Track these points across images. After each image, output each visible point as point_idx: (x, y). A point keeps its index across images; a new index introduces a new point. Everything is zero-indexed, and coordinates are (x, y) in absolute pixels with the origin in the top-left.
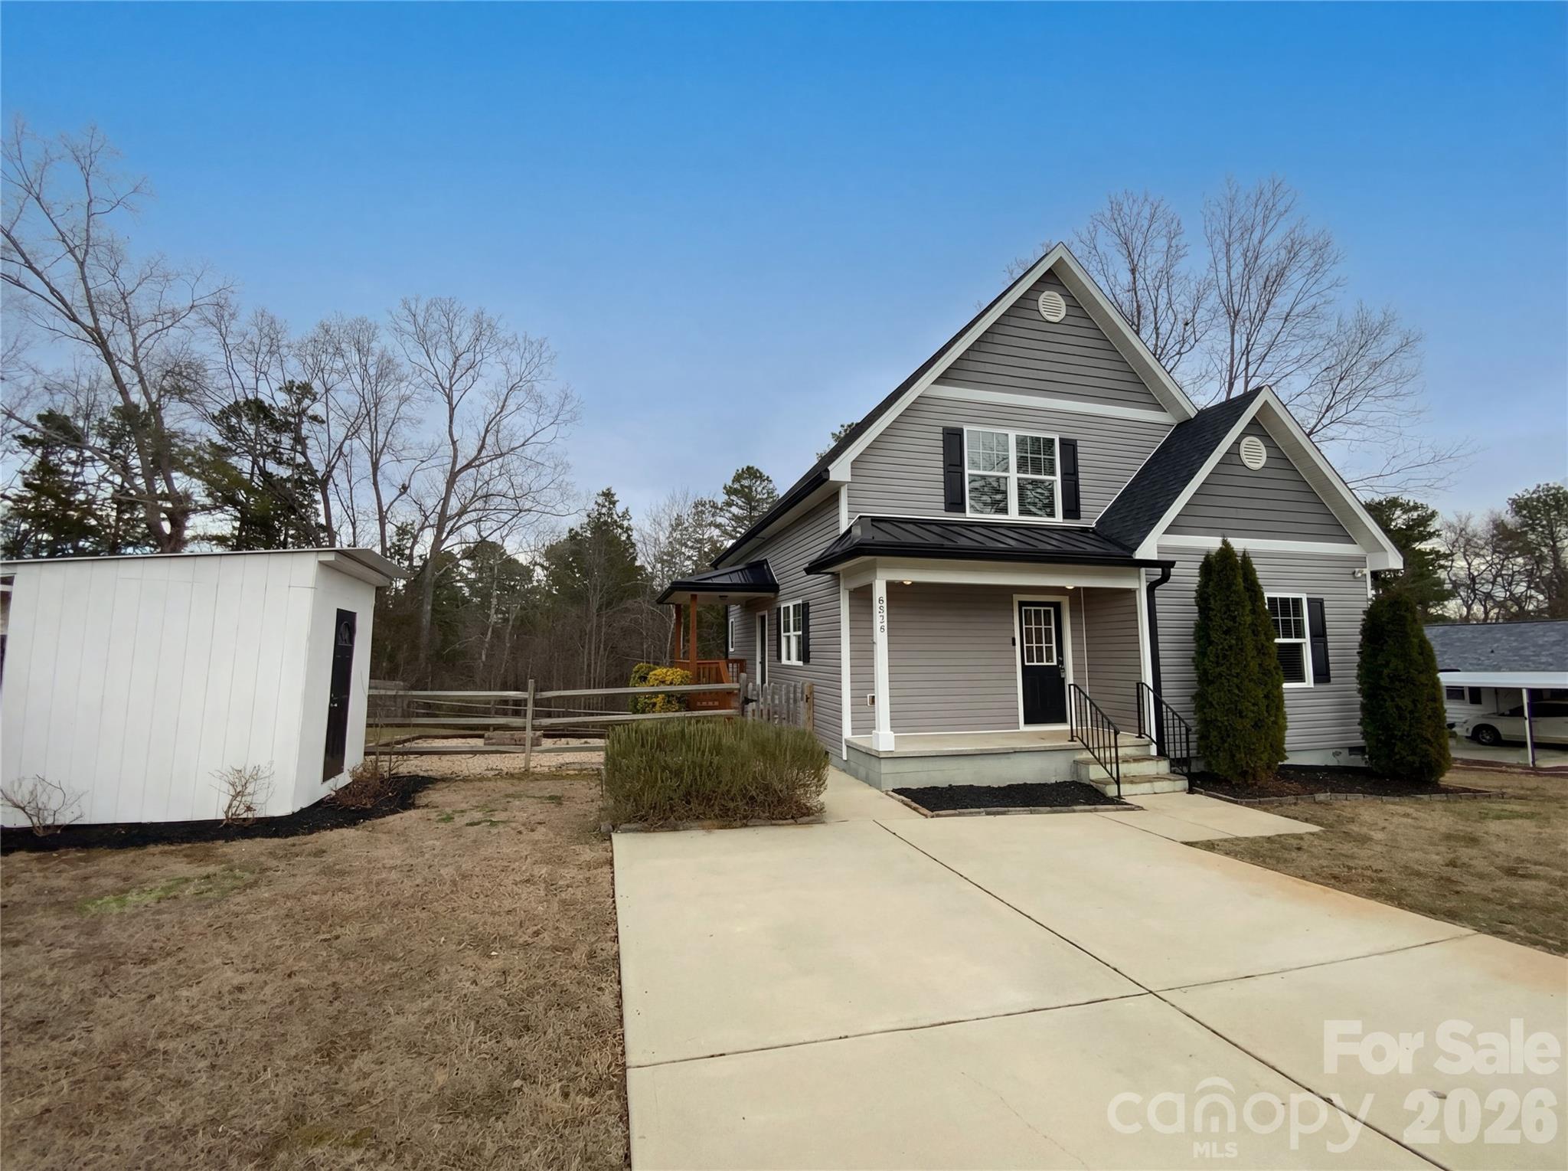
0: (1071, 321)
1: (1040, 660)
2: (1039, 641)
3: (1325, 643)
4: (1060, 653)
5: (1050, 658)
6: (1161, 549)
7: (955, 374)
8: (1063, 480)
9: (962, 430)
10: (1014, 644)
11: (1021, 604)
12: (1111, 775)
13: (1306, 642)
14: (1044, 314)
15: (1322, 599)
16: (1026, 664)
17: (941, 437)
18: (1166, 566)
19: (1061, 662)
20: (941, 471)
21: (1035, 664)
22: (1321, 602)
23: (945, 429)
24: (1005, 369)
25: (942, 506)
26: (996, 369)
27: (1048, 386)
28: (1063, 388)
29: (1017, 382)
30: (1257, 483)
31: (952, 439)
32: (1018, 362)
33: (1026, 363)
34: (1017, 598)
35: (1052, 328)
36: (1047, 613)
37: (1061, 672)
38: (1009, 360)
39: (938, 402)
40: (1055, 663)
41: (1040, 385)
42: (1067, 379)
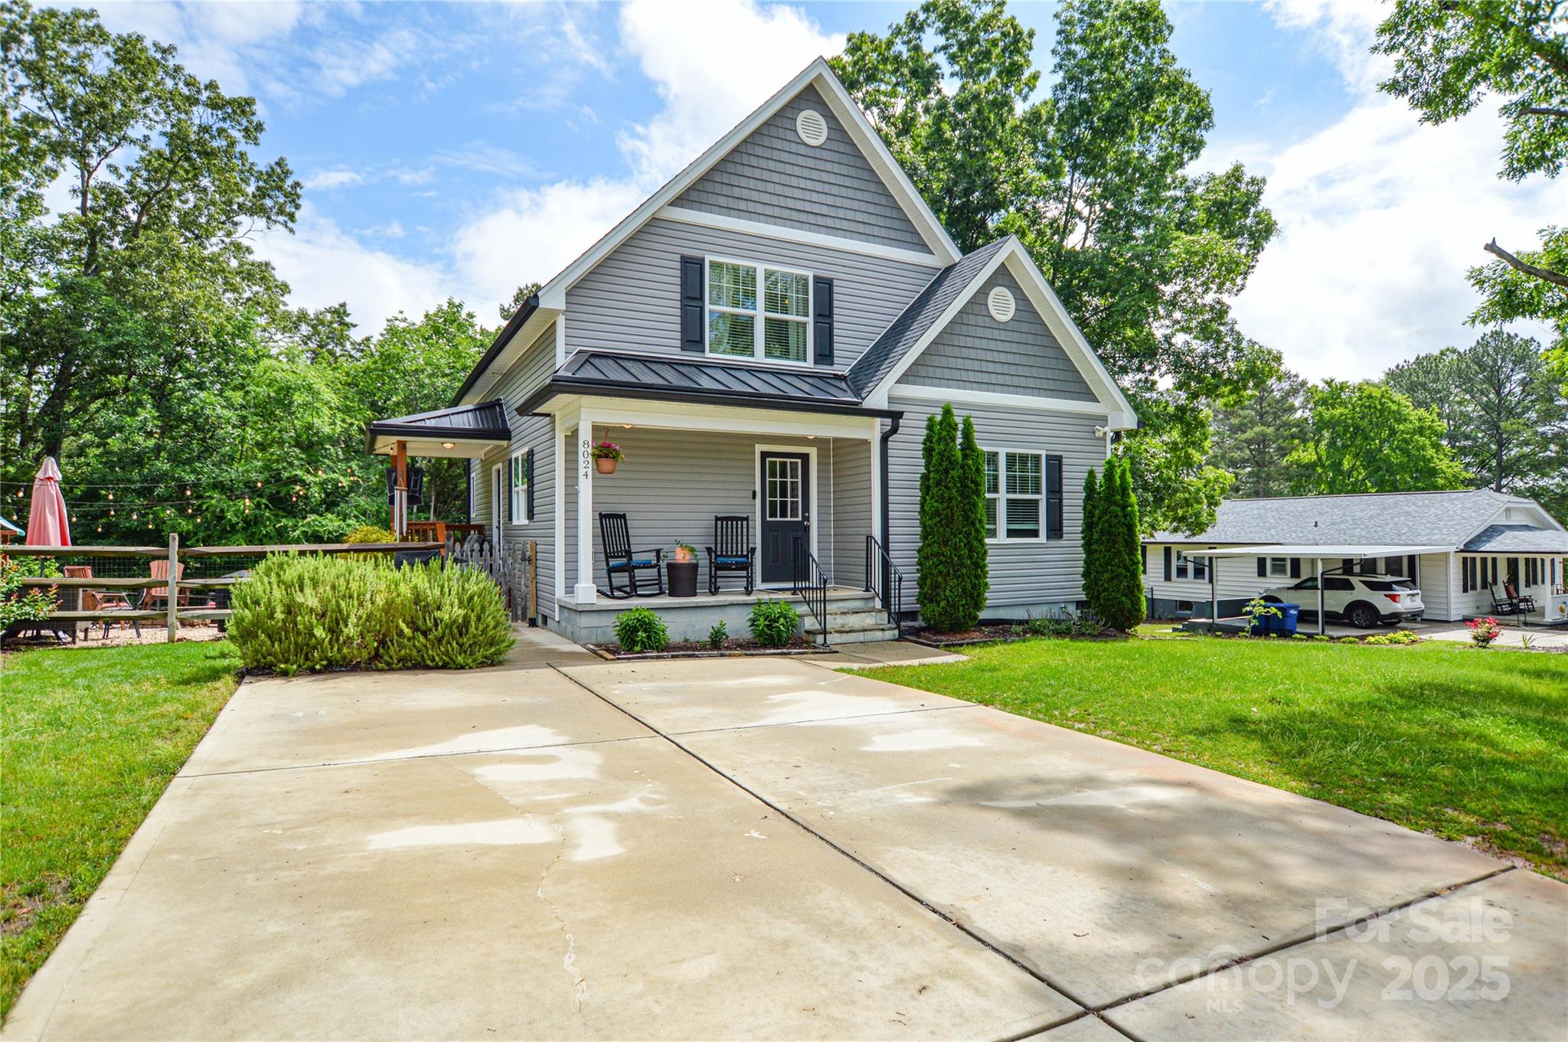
0: (835, 146)
1: (784, 514)
2: (784, 494)
3: (1061, 500)
4: (806, 508)
5: (794, 514)
6: (891, 400)
7: (694, 195)
8: (816, 322)
9: (703, 260)
10: (754, 497)
11: (764, 455)
13: (1042, 498)
14: (803, 136)
15: (1061, 457)
16: (768, 519)
17: (678, 265)
18: (896, 416)
19: (807, 519)
20: (678, 304)
21: (778, 519)
22: (1059, 459)
23: (683, 257)
24: (755, 196)
25: (678, 343)
26: (745, 193)
27: (803, 217)
28: (820, 220)
29: (769, 210)
30: (1003, 335)
31: (692, 269)
32: (770, 188)
33: (779, 189)
34: (759, 448)
35: (811, 152)
36: (794, 466)
37: (807, 529)
38: (760, 186)
39: (677, 227)
40: (800, 519)
41: (795, 215)
42: (825, 210)
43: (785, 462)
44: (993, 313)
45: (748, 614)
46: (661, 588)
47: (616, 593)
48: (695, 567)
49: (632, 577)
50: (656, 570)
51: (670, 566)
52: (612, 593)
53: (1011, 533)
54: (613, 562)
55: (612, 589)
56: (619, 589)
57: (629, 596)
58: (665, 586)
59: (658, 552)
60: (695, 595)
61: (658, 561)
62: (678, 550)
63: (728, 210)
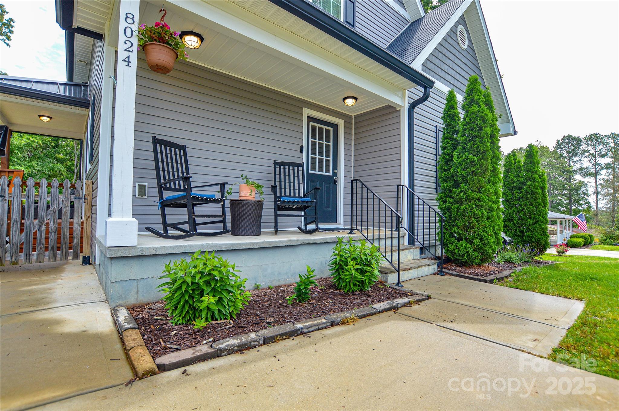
1: (320, 170)
2: (321, 153)
4: (335, 167)
5: (328, 171)
10: (302, 151)
11: (310, 119)
12: (391, 263)
16: (310, 172)
19: (335, 174)
21: (317, 172)
34: (307, 112)
36: (328, 131)
37: (335, 182)
40: (331, 174)
43: (323, 128)
46: (225, 227)
47: (172, 232)
48: (260, 205)
49: (191, 213)
50: (220, 205)
51: (234, 203)
52: (166, 231)
54: (167, 194)
55: (166, 226)
56: (174, 226)
57: (187, 235)
58: (229, 226)
59: (223, 185)
60: (259, 234)
61: (223, 196)
62: (244, 186)
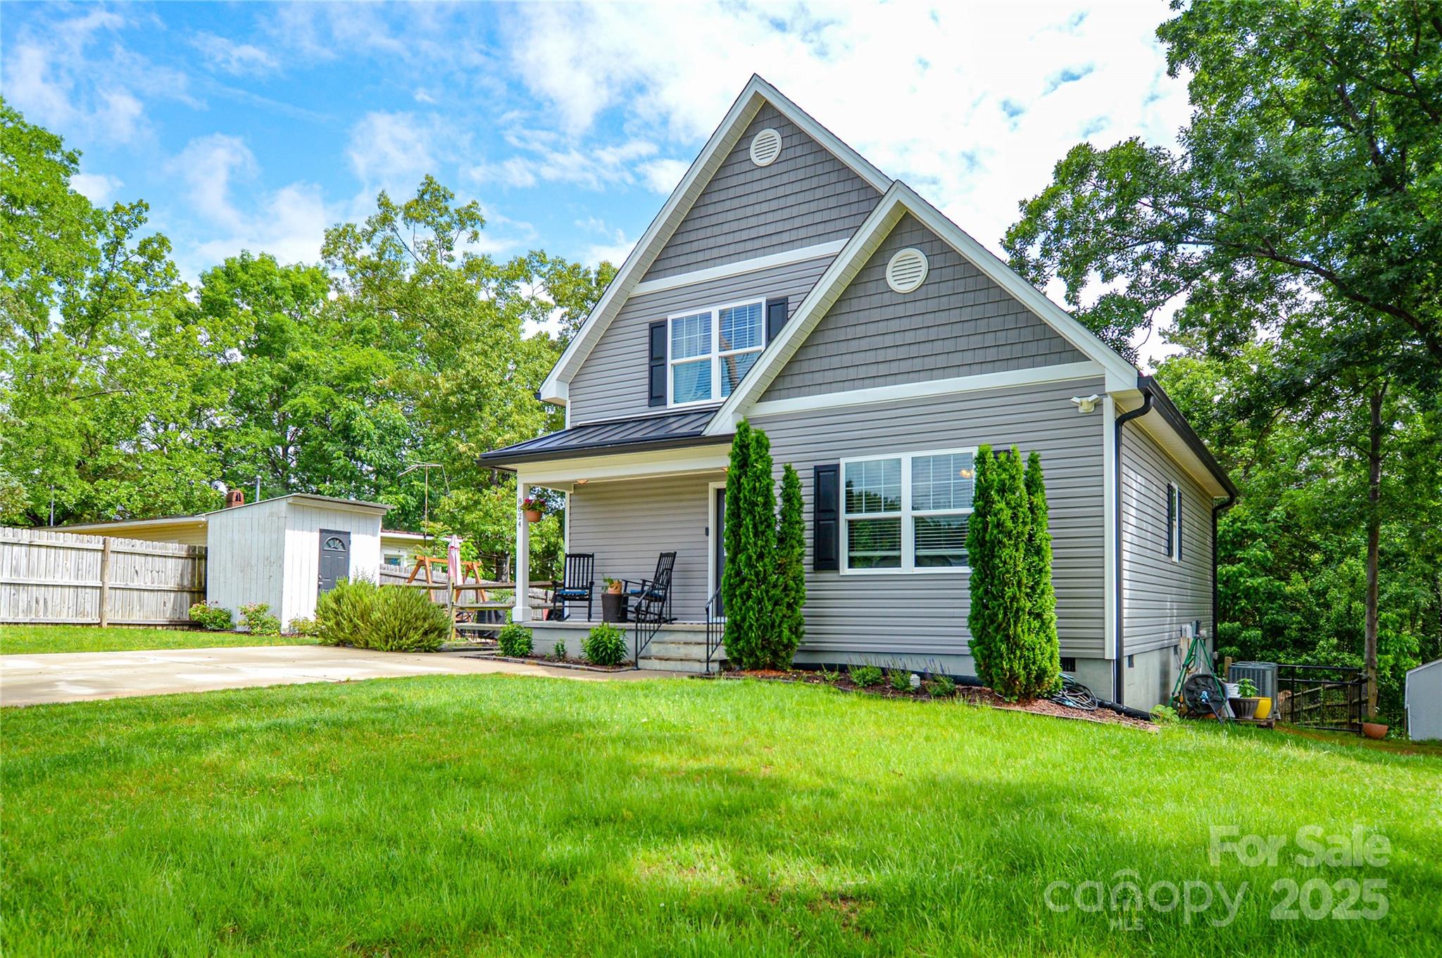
0: (789, 154)
7: (659, 266)
9: (666, 321)
10: (707, 534)
14: (756, 160)
17: (647, 333)
20: (647, 367)
23: (650, 324)
24: (711, 242)
25: (646, 402)
26: (703, 244)
27: (757, 244)
28: (775, 240)
29: (724, 251)
30: (910, 309)
31: (657, 330)
32: (726, 228)
33: (735, 226)
35: (766, 173)
38: (717, 230)
39: (646, 299)
41: (749, 246)
42: (780, 227)
44: (893, 285)
45: (586, 637)
53: (919, 561)
63: (688, 267)
